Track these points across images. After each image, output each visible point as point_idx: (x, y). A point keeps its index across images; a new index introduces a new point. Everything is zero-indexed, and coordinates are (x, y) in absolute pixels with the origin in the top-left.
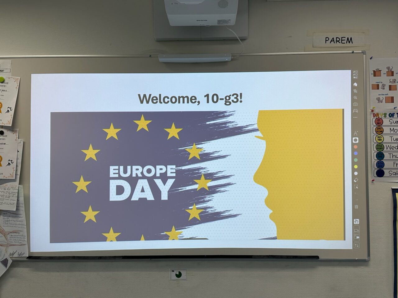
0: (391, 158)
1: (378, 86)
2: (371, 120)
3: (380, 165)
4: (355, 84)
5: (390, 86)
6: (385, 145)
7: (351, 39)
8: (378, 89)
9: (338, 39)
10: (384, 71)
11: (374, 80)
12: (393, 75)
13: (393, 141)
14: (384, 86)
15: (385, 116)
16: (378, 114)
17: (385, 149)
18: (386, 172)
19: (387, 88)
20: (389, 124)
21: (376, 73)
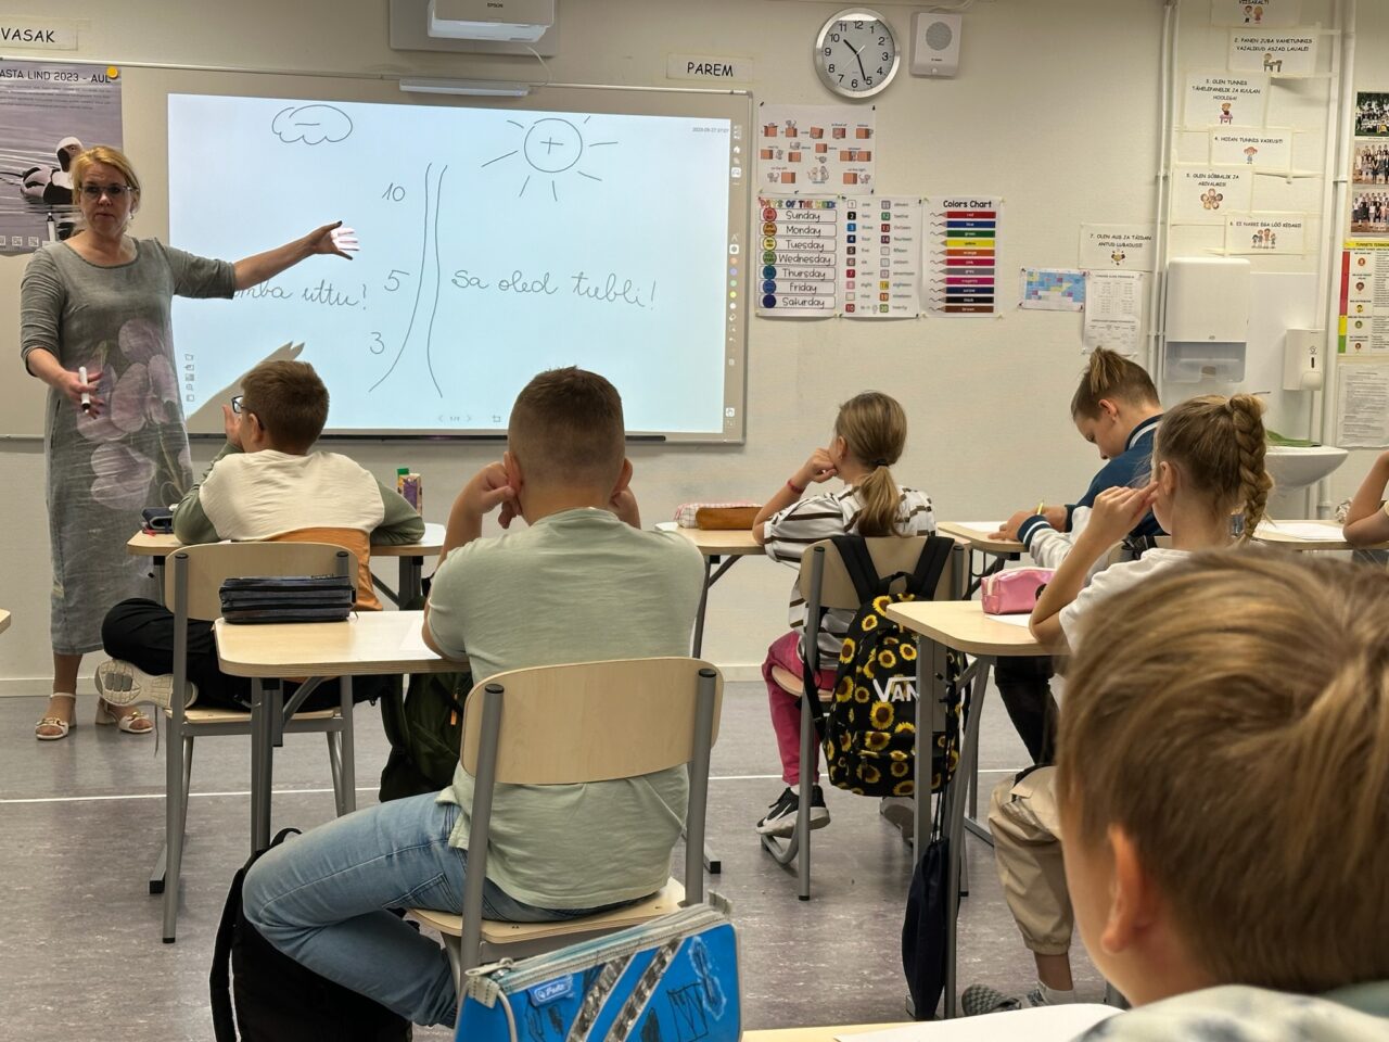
0: (787, 277)
1: (771, 152)
2: (758, 211)
3: (770, 287)
4: (737, 150)
5: (790, 155)
6: (777, 254)
7: (730, 68)
8: (771, 157)
9: (709, 68)
10: (782, 127)
11: (765, 143)
12: (795, 135)
13: (791, 248)
14: (780, 153)
15: (780, 206)
16: (768, 201)
17: (778, 262)
18: (779, 299)
19: (785, 157)
20: (785, 218)
21: (769, 131)
